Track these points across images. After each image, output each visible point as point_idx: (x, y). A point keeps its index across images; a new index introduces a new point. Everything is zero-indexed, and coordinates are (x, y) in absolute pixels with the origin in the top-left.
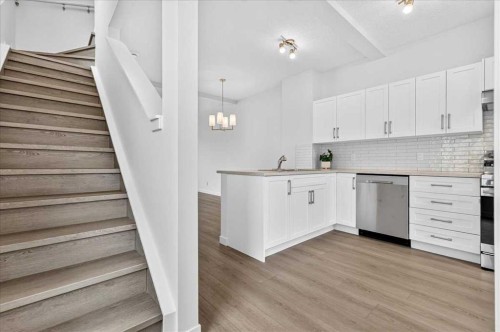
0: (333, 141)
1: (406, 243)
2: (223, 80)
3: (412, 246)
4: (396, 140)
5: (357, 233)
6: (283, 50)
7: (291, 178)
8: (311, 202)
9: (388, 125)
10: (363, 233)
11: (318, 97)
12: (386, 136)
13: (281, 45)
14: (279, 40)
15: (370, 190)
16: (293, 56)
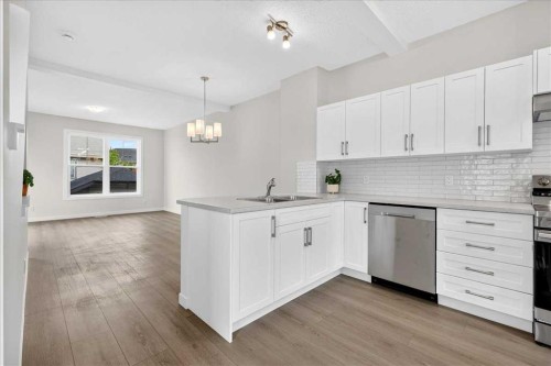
0: (342, 158)
1: (432, 298)
2: (205, 79)
3: (440, 302)
4: (420, 158)
5: (370, 280)
6: (272, 35)
7: (277, 213)
8: (308, 243)
9: (409, 139)
10: (378, 282)
11: (324, 102)
12: (407, 154)
13: (270, 28)
14: (267, 21)
15: (386, 225)
16: (286, 45)
